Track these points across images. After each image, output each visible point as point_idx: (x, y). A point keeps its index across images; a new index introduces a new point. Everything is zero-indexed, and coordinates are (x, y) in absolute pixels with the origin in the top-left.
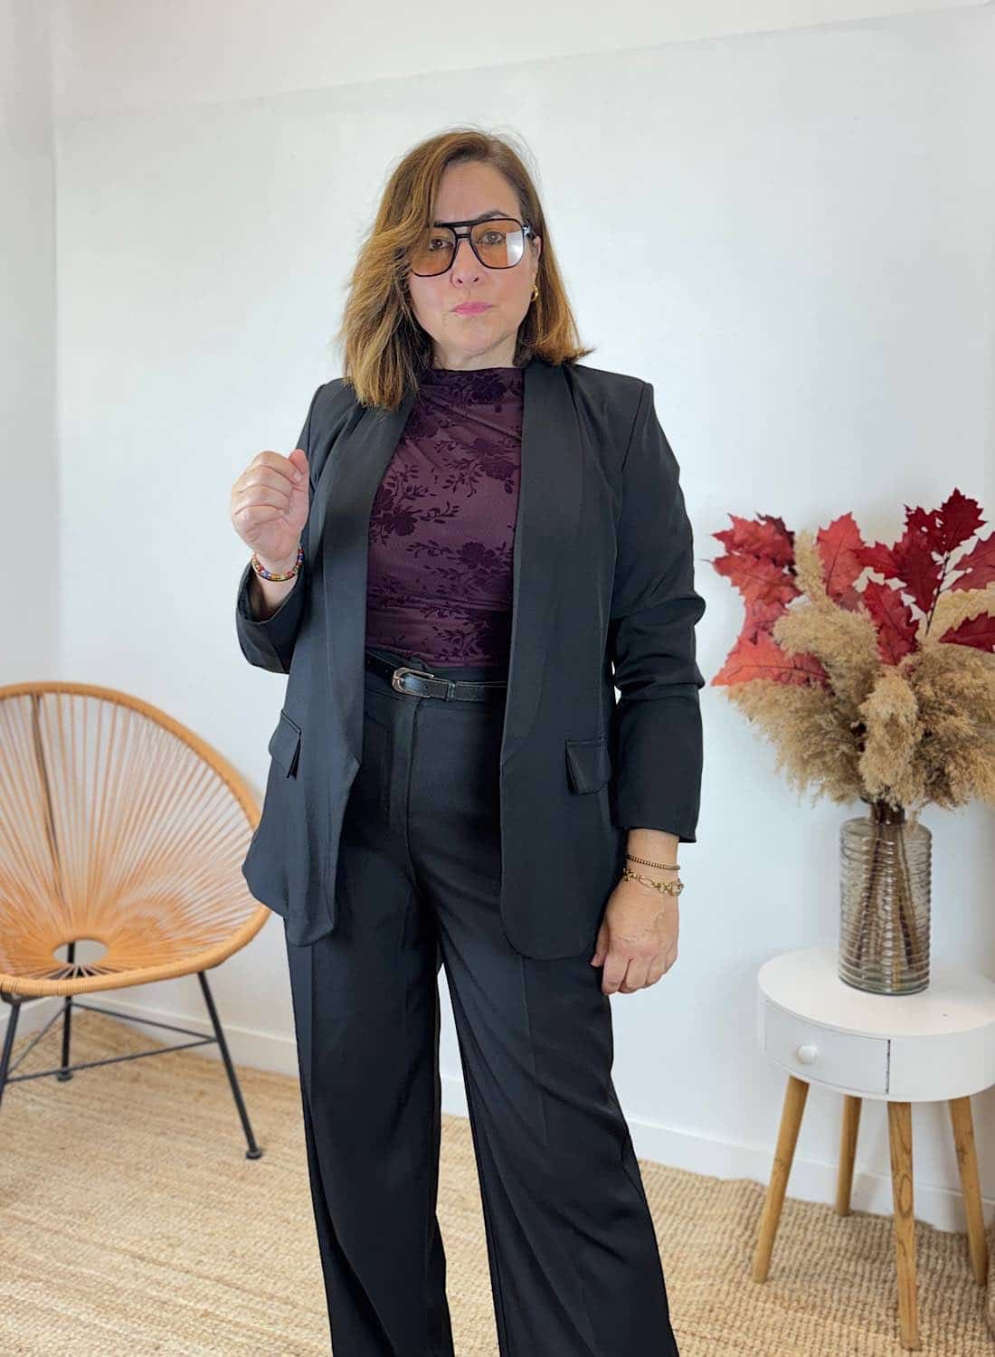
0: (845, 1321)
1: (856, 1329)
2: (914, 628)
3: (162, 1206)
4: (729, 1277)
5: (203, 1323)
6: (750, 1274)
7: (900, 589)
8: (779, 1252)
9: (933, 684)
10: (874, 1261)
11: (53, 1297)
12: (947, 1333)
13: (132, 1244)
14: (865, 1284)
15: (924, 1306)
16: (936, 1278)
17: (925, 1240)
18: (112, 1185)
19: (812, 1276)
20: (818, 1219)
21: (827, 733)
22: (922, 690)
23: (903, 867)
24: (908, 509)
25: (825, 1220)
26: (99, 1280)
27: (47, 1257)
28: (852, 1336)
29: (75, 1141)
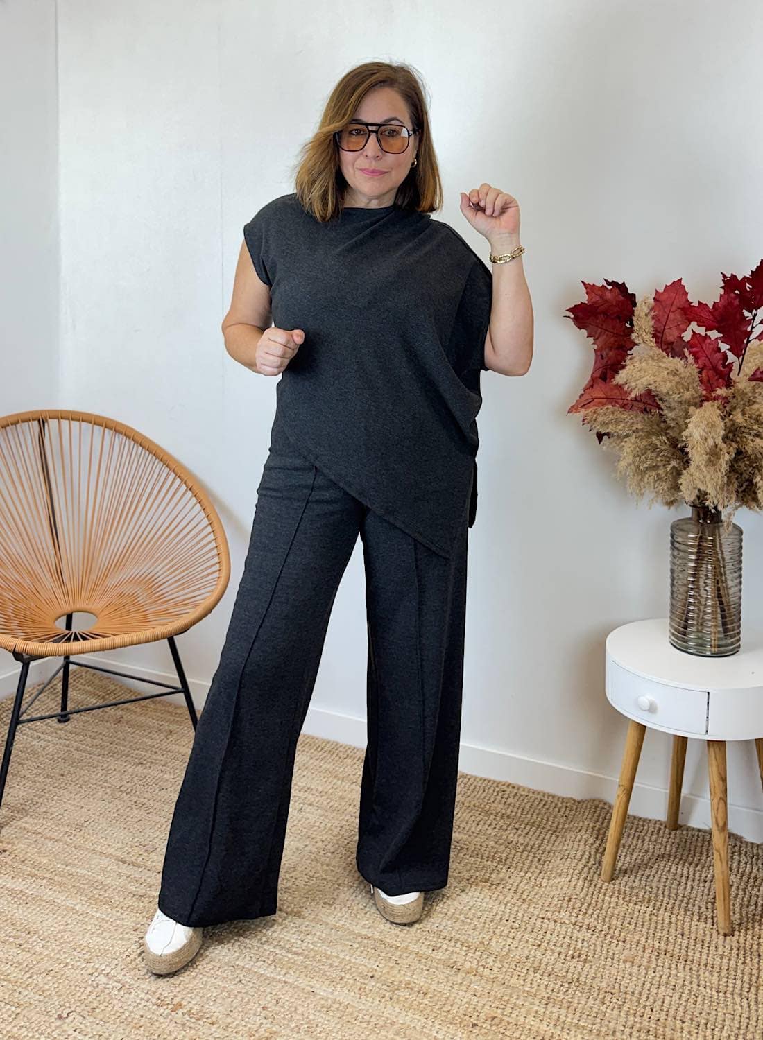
0: (674, 912)
1: (682, 918)
2: (727, 369)
3: (140, 820)
4: (584, 875)
6: (600, 875)
7: (717, 338)
8: (622, 858)
9: (744, 413)
10: (697, 866)
11: (55, 891)
12: (754, 921)
13: (116, 850)
14: (689, 883)
15: (735, 900)
16: (745, 878)
17: (737, 849)
18: (101, 803)
19: (648, 876)
20: (653, 832)
21: (661, 452)
22: (734, 418)
23: (720, 556)
24: (724, 276)
25: (658, 834)
26: (91, 878)
27: (49, 860)
28: (679, 924)
29: (72, 769)
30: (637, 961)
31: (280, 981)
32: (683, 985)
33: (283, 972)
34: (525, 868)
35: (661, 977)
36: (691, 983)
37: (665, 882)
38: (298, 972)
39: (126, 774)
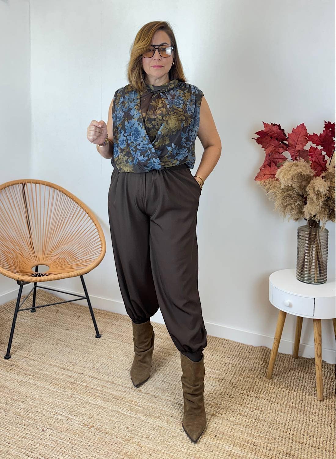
0: (298, 392)
1: (302, 394)
3: (69, 352)
4: (259, 377)
5: (86, 389)
6: (266, 376)
7: (321, 149)
8: (275, 370)
10: (307, 373)
11: (36, 380)
12: (332, 395)
14: (304, 380)
18: (52, 345)
19: (287, 377)
20: (287, 359)
25: (290, 360)
26: (50, 376)
27: (33, 368)
28: (301, 396)
29: (39, 332)
30: (283, 411)
31: (133, 417)
32: (303, 420)
33: (134, 414)
34: (234, 373)
35: (294, 417)
36: (306, 420)
37: (294, 380)
38: (140, 414)
39: (62, 333)
